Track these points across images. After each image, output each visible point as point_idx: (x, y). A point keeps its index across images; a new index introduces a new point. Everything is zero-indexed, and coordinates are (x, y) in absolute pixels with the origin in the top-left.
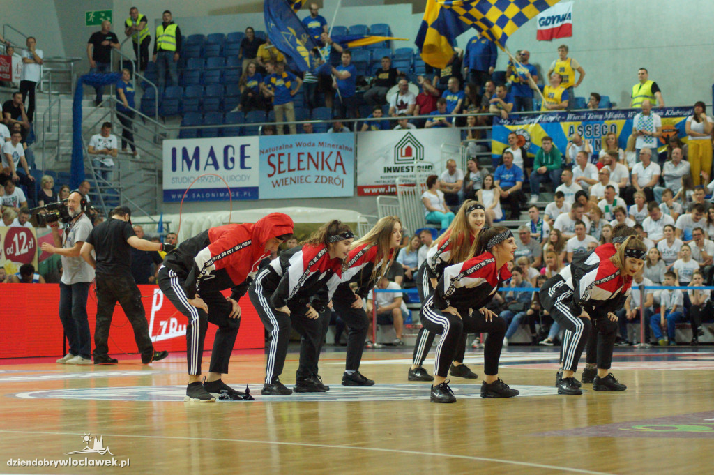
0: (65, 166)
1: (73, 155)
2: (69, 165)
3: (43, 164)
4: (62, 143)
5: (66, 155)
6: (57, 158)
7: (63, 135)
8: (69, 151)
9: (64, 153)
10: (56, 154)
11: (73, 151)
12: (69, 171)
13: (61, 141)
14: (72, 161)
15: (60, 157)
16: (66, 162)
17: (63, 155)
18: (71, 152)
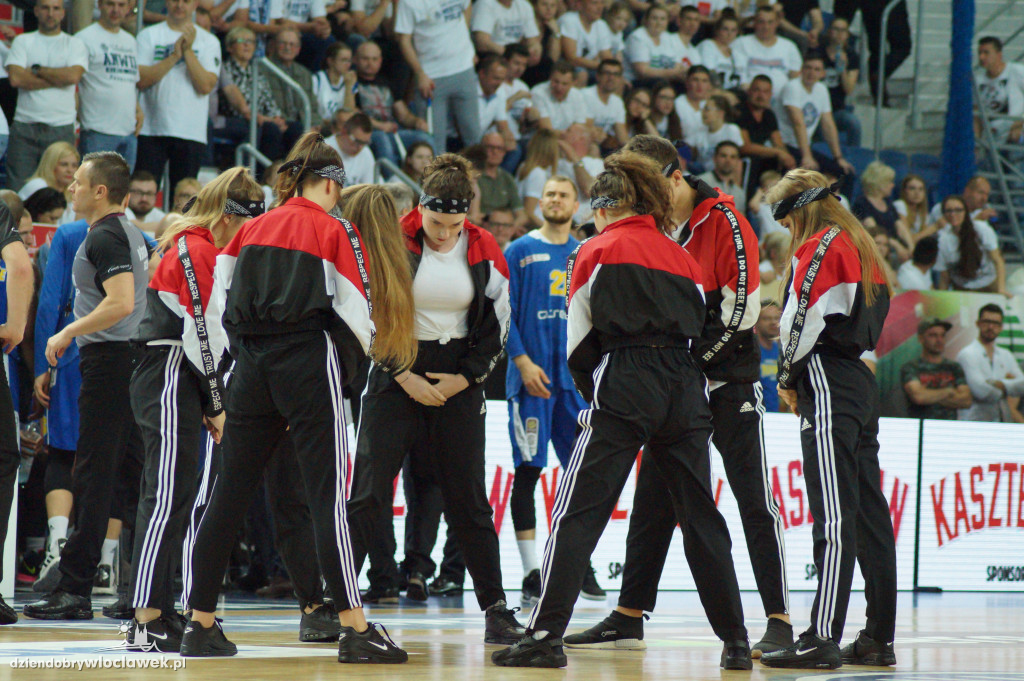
0: (930, 139)
1: (948, 115)
2: (940, 136)
3: (877, 136)
4: (925, 84)
5: (932, 113)
6: (910, 122)
7: (927, 66)
8: (940, 102)
9: (928, 108)
10: (908, 112)
11: (950, 105)
12: (937, 153)
13: (921, 79)
14: (947, 128)
15: (919, 119)
16: (934, 130)
17: (926, 114)
18: (944, 108)
